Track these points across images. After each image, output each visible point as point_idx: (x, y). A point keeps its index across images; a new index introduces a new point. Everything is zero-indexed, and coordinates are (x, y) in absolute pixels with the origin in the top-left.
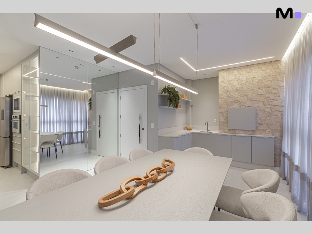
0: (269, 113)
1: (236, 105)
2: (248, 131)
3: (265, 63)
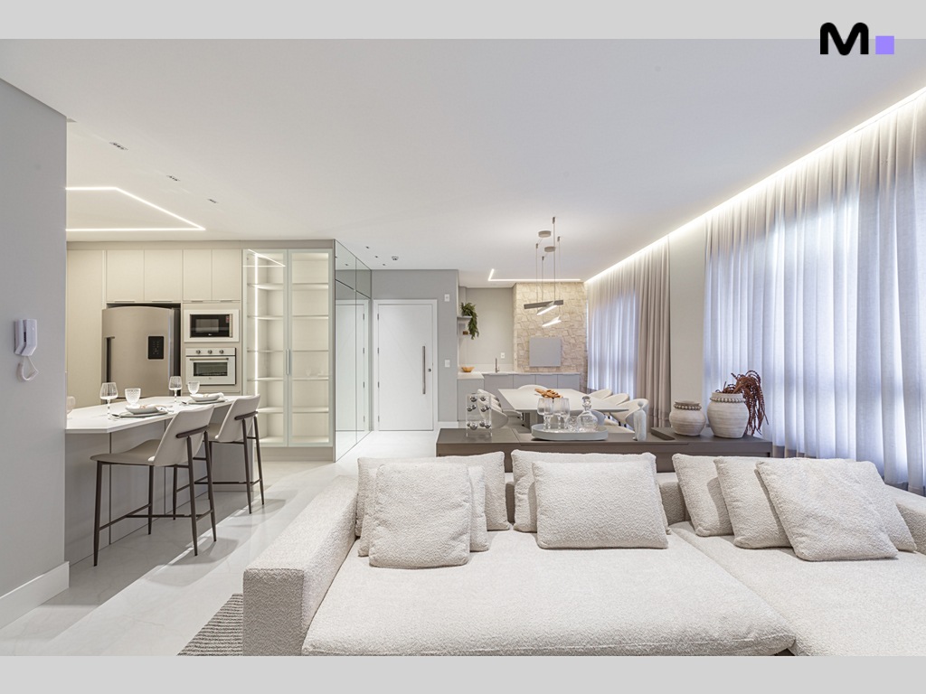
0: (574, 345)
1: (539, 334)
2: (552, 367)
3: (569, 283)
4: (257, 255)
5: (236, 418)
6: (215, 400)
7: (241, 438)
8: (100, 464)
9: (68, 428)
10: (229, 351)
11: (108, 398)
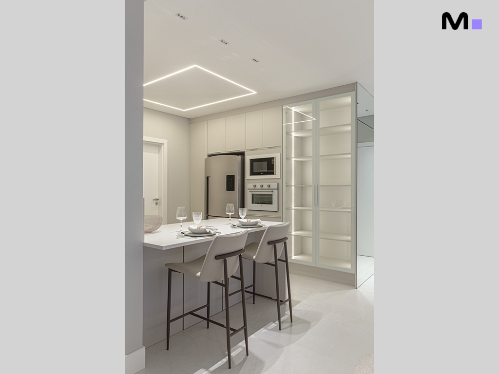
4: (294, 109)
5: (269, 243)
6: (255, 225)
7: (272, 261)
8: (170, 271)
9: (145, 242)
10: (274, 186)
11: (181, 219)
